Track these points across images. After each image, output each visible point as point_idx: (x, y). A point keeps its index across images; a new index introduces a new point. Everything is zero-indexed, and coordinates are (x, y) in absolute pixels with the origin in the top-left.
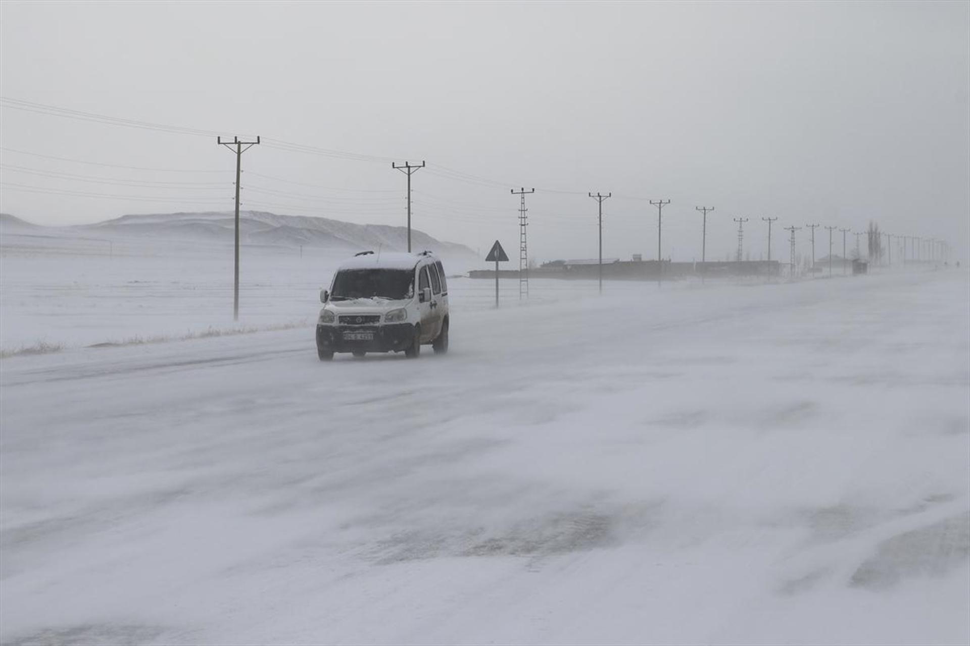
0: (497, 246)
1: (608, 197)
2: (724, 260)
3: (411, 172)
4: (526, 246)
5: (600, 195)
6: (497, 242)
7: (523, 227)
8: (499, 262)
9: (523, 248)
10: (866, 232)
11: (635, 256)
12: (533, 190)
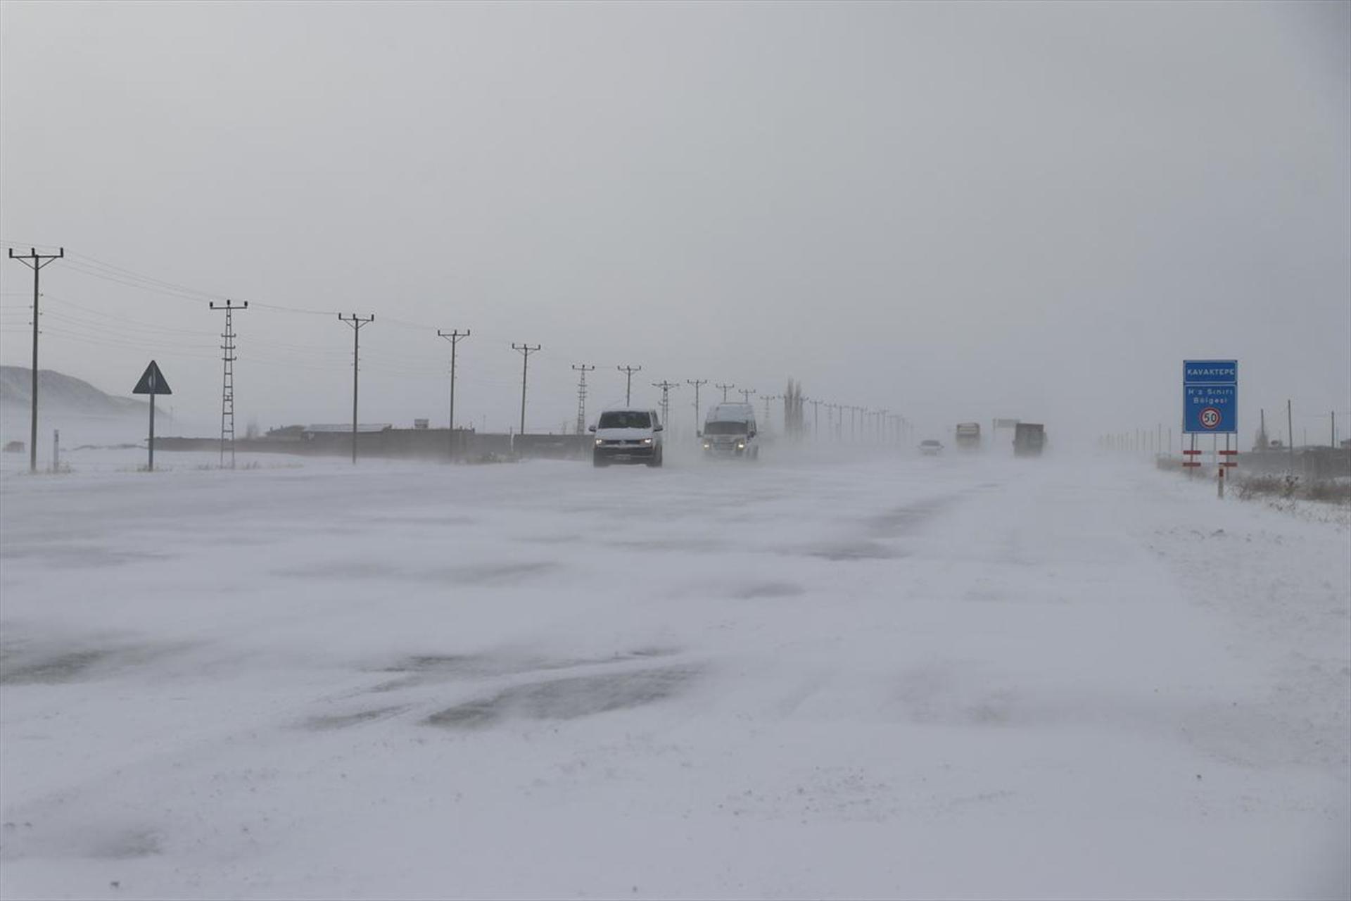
0: (153, 369)
1: (368, 321)
2: (558, 432)
3: (40, 266)
4: (232, 393)
5: (356, 317)
6: (153, 363)
7: (228, 363)
8: (156, 396)
9: (228, 396)
10: (782, 396)
11: (418, 422)
12: (246, 304)
